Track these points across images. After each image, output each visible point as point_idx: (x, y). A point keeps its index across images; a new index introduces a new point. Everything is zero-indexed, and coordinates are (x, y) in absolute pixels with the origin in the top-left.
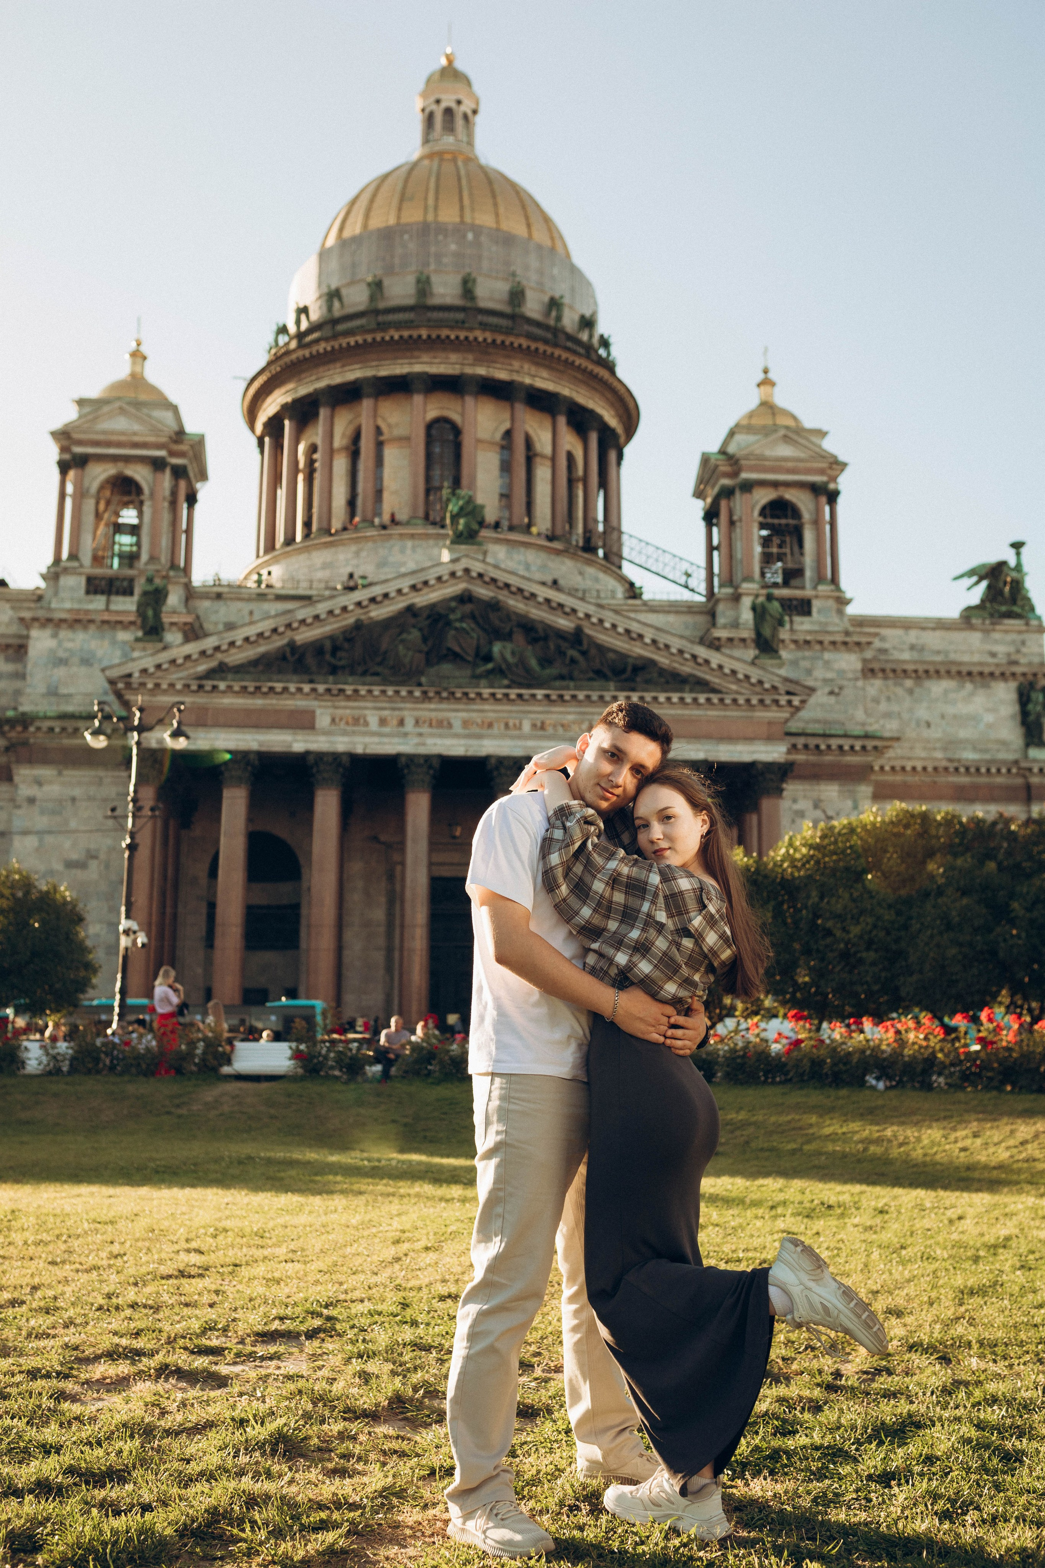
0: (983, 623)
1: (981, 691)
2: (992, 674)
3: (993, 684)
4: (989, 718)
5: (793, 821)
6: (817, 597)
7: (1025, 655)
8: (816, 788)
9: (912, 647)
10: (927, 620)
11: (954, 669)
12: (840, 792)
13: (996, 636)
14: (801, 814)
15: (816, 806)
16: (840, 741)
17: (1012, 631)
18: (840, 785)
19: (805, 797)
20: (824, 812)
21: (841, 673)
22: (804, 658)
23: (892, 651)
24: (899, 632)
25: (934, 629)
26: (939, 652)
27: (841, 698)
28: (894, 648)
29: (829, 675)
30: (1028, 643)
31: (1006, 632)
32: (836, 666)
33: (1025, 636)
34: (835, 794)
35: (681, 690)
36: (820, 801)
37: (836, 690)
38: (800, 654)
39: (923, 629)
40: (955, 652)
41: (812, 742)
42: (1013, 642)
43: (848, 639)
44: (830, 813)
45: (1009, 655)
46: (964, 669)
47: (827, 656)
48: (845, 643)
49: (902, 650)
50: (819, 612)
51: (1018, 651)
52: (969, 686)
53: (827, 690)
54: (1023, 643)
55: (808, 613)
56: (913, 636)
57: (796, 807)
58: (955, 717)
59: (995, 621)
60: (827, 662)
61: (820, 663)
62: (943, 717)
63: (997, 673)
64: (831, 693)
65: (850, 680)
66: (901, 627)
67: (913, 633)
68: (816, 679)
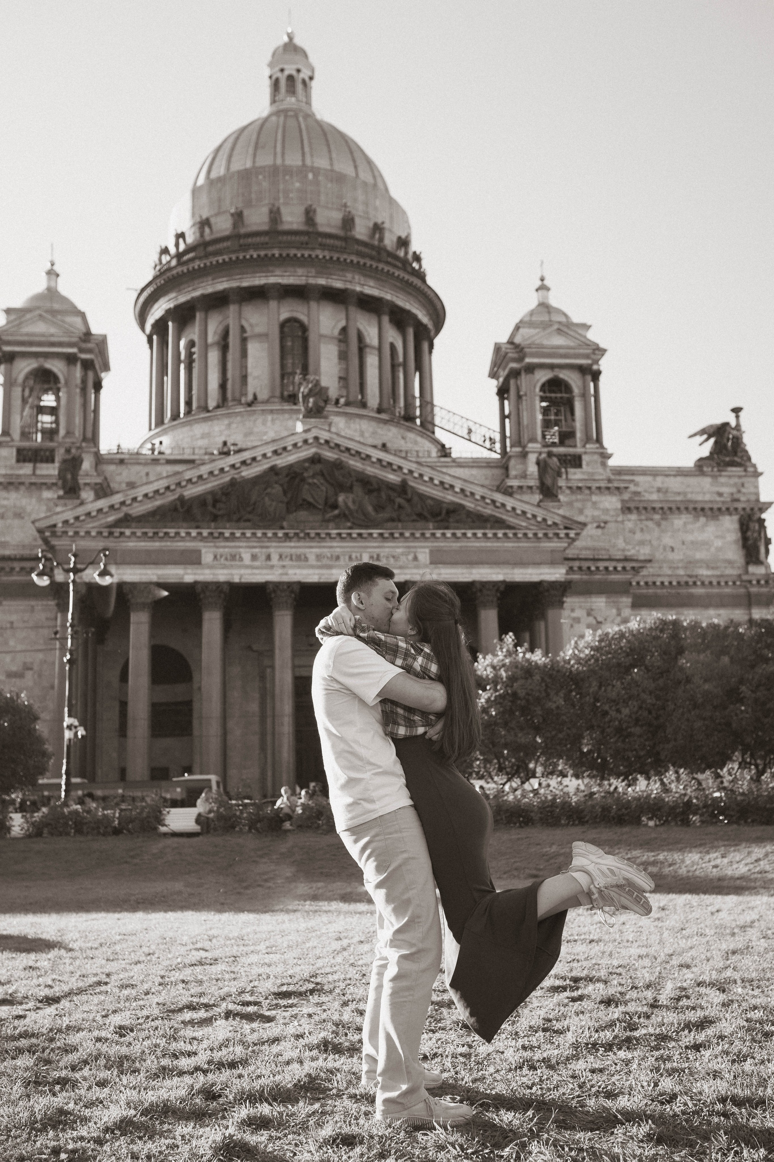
0: (712, 471)
1: (712, 523)
2: (719, 509)
3: (721, 517)
4: (718, 543)
5: (572, 626)
6: (585, 453)
7: (744, 494)
8: (589, 600)
9: (659, 490)
10: (670, 469)
11: (691, 506)
12: (606, 602)
13: (722, 480)
14: (577, 620)
15: (589, 614)
16: (606, 564)
17: (734, 476)
18: (607, 598)
19: (580, 607)
20: (595, 618)
21: (606, 511)
22: (577, 500)
23: (643, 493)
24: (649, 478)
25: (675, 476)
26: (679, 494)
27: (606, 530)
28: (645, 491)
29: (596, 513)
30: (746, 485)
31: (730, 477)
32: (602, 506)
33: (744, 480)
34: (603, 604)
36: (592, 610)
37: (602, 525)
38: (574, 497)
39: (667, 476)
40: (692, 493)
41: (585, 565)
42: (735, 484)
43: (610, 485)
44: (600, 619)
45: (732, 494)
46: (699, 506)
47: (594, 498)
48: (608, 488)
49: (651, 493)
50: (588, 464)
51: (739, 492)
52: (702, 519)
53: (595, 525)
54: (743, 485)
55: (580, 466)
56: (659, 482)
57: (574, 615)
58: (692, 542)
59: (721, 468)
60: (595, 503)
61: (589, 504)
62: (683, 543)
63: (724, 509)
64: (598, 527)
65: (613, 516)
66: (650, 475)
67: (659, 479)
68: (587, 516)
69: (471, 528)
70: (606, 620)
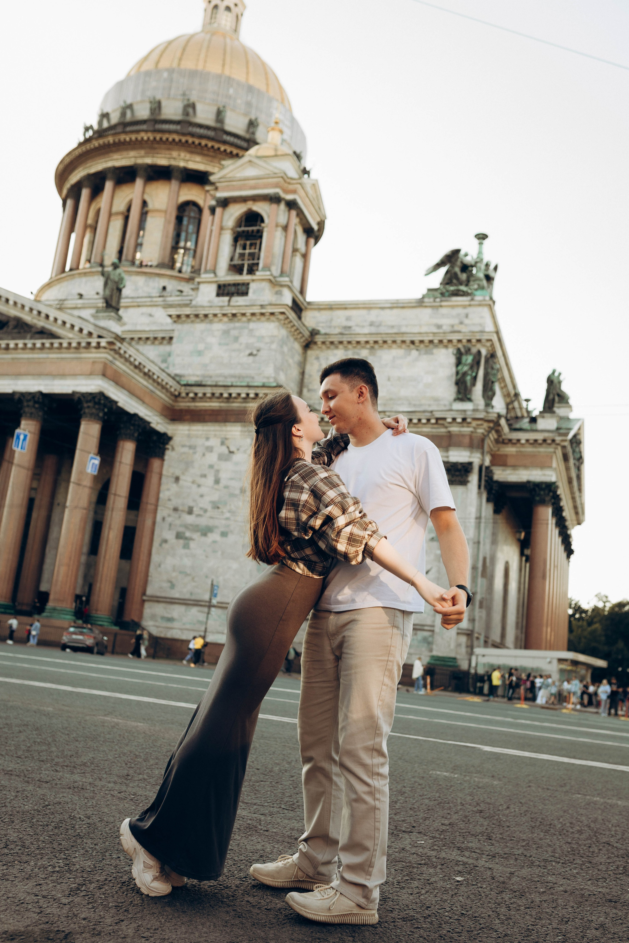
0: (434, 301)
1: (425, 357)
2: (431, 342)
3: (435, 351)
4: (428, 379)
5: (204, 455)
6: (253, 280)
7: (466, 325)
8: (224, 428)
9: (372, 324)
10: (387, 301)
11: (399, 339)
12: (241, 431)
13: (443, 311)
14: (210, 449)
15: (223, 443)
16: (238, 390)
17: (457, 306)
18: (242, 426)
19: (215, 436)
20: (228, 447)
21: (261, 338)
22: (234, 328)
23: (354, 328)
24: (364, 312)
25: (391, 308)
26: (393, 327)
27: (257, 358)
28: (357, 326)
29: (251, 340)
30: (470, 316)
31: (453, 307)
32: (257, 333)
33: (469, 310)
34: (238, 433)
35: (24, 338)
36: (226, 439)
37: (255, 352)
38: (231, 325)
39: (382, 308)
40: (407, 326)
41: (218, 391)
42: (458, 315)
43: (263, 311)
44: (232, 449)
45: (453, 326)
46: (408, 339)
47: (252, 325)
48: (262, 314)
49: (363, 327)
50: (254, 292)
51: (461, 323)
52: (414, 353)
53: (248, 352)
54: (467, 316)
55: (245, 294)
56: (374, 316)
57: (208, 444)
58: (399, 379)
59: (443, 299)
60: (251, 330)
61: (246, 331)
62: (389, 379)
63: (436, 341)
64: (251, 354)
65: (267, 343)
66: (364, 308)
67: (374, 312)
68: (241, 344)
69: (13, 339)
70: (238, 450)
